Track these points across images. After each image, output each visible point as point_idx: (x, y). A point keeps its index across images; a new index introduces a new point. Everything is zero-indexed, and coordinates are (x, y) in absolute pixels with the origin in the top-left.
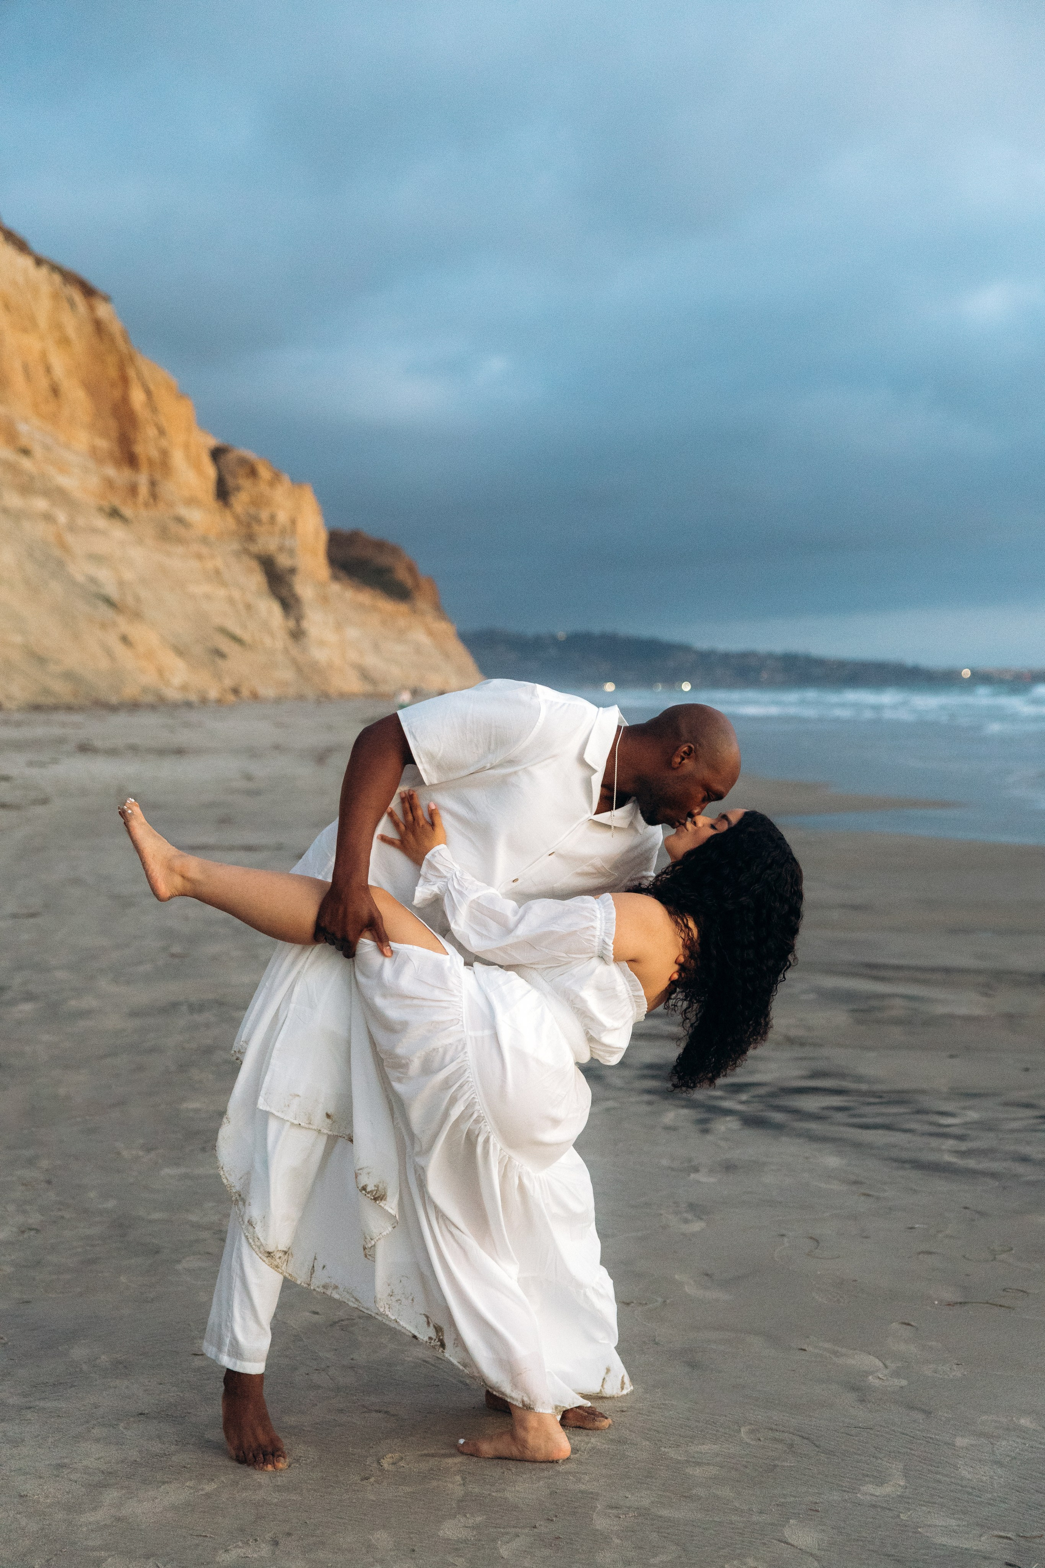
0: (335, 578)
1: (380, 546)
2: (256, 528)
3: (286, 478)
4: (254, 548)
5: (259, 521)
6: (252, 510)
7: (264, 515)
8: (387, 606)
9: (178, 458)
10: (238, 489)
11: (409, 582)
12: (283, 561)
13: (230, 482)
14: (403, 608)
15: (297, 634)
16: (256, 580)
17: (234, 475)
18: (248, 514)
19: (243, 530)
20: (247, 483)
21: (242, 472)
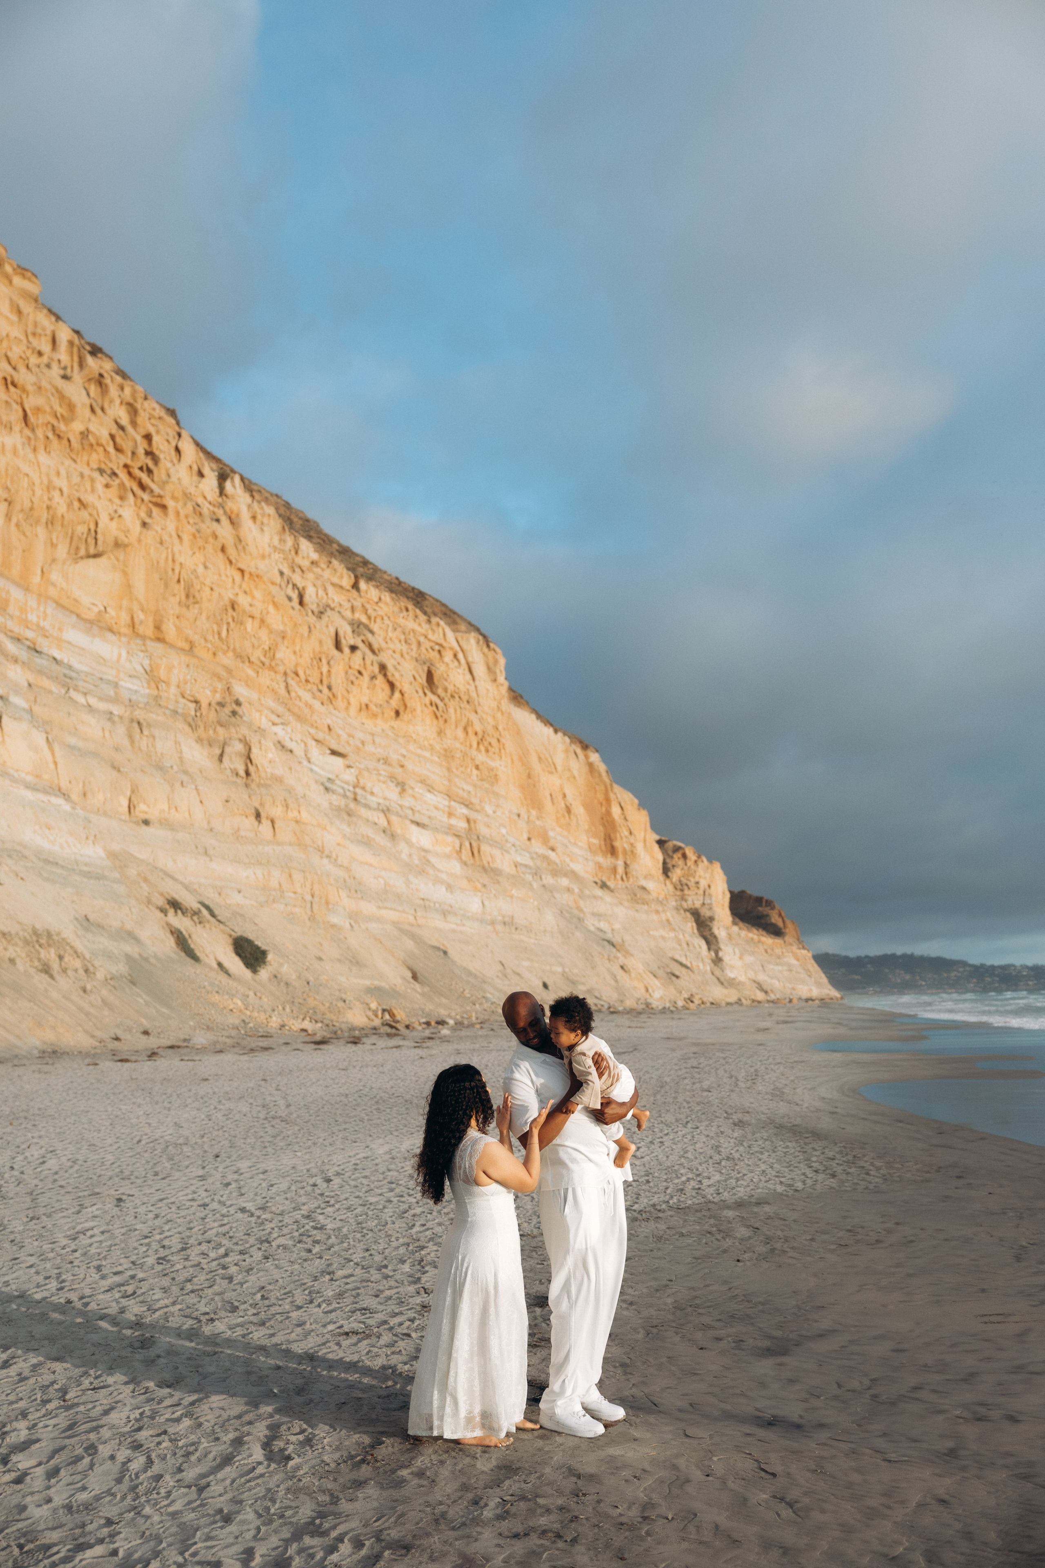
0: (734, 923)
1: (759, 900)
2: (686, 892)
3: (705, 859)
4: (685, 905)
5: (688, 887)
6: (684, 881)
7: (692, 883)
8: (769, 940)
9: (640, 848)
10: (673, 866)
11: (780, 924)
12: (705, 912)
13: (670, 863)
14: (778, 941)
15: (717, 961)
16: (690, 925)
17: (672, 857)
18: (680, 881)
19: (679, 893)
20: (681, 863)
21: (676, 856)
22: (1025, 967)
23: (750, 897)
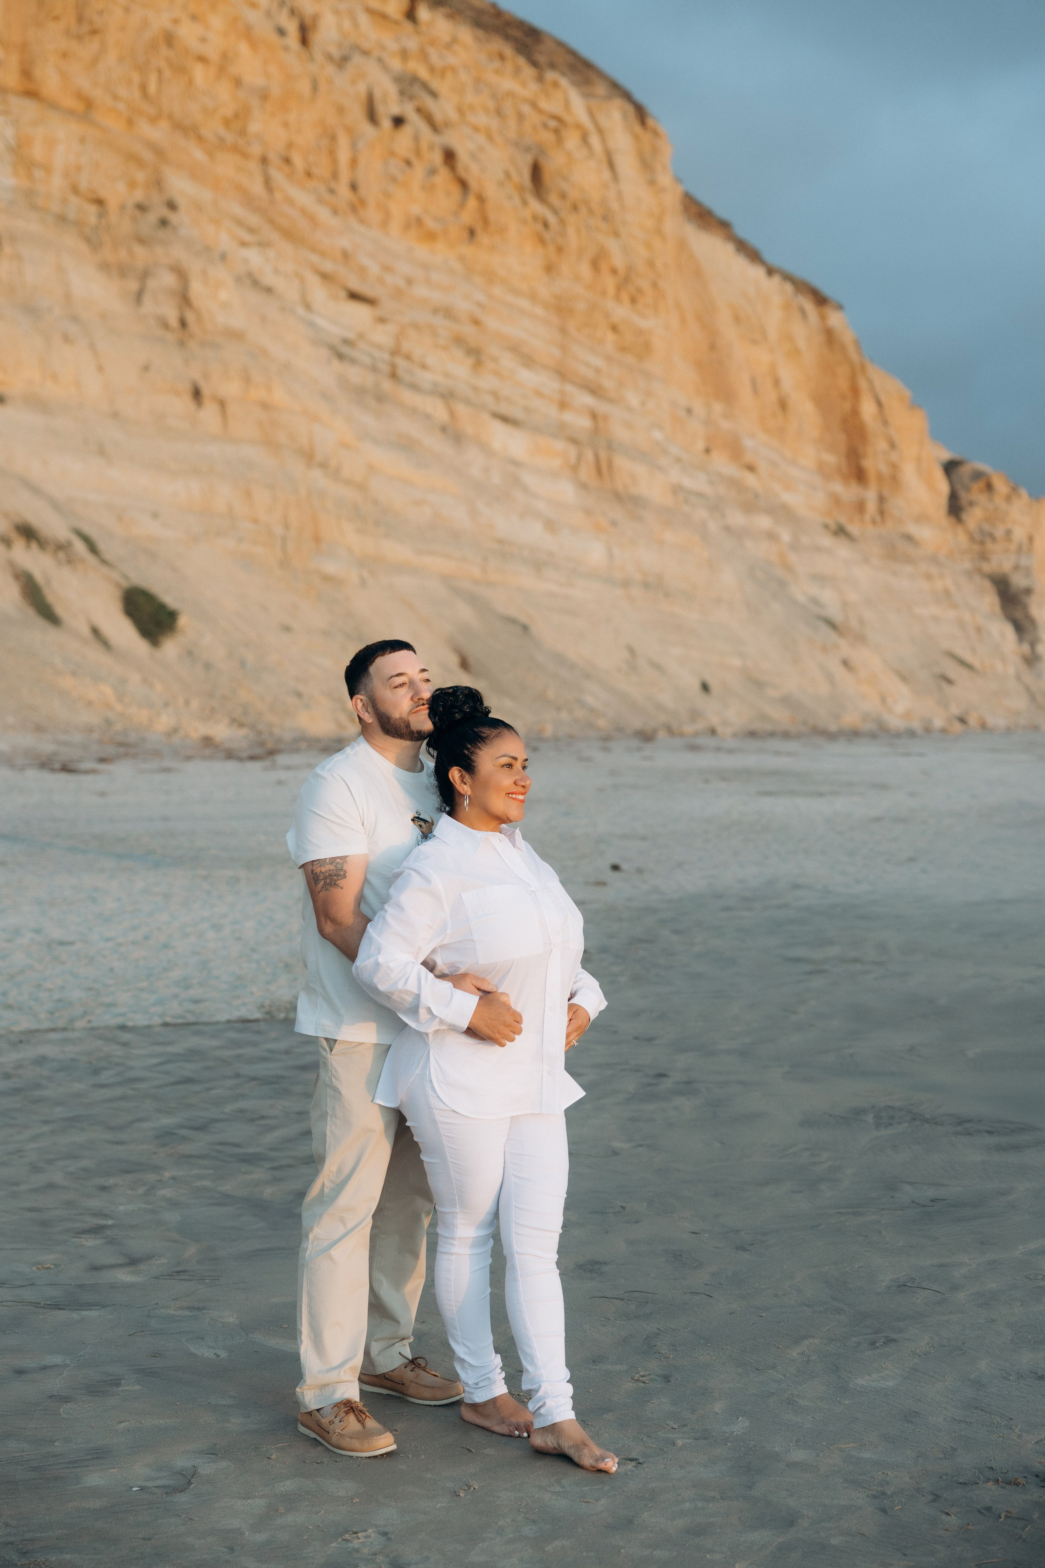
2: (990, 546)
3: (1024, 493)
4: (986, 567)
5: (992, 537)
6: (987, 527)
7: (999, 532)
9: (909, 473)
10: (971, 504)
12: (1018, 581)
13: (964, 498)
15: (1032, 659)
16: (990, 601)
17: (968, 489)
18: (981, 531)
19: (977, 547)
20: (982, 498)
21: (977, 486)
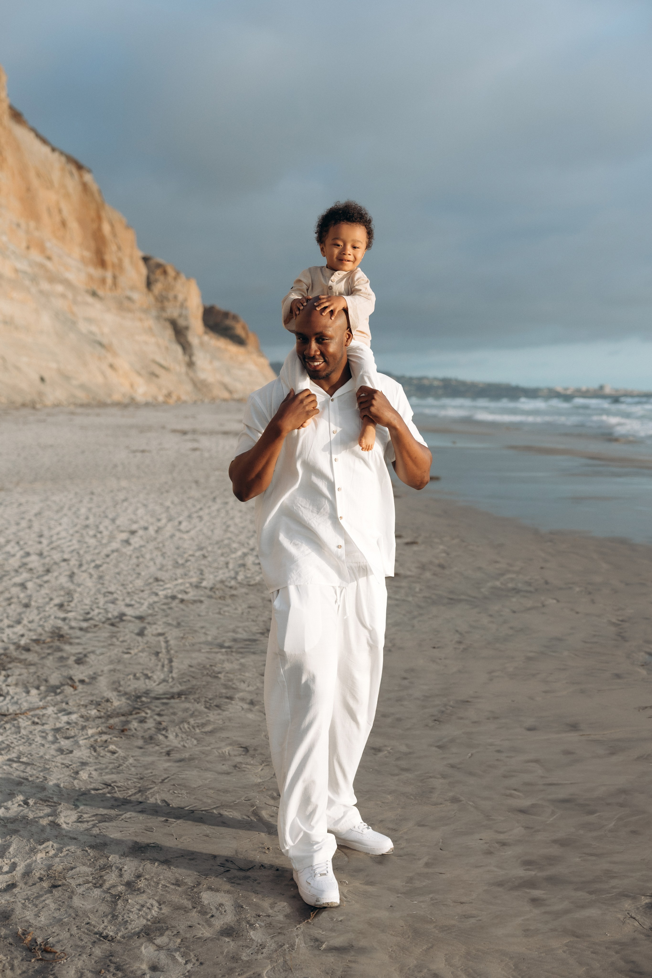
0: (206, 333)
1: (226, 315)
2: (166, 304)
3: (183, 275)
4: (165, 315)
5: (168, 299)
6: (164, 293)
7: (171, 295)
8: (233, 349)
9: (126, 262)
10: (156, 281)
11: (243, 335)
12: (182, 323)
13: (152, 277)
14: (242, 349)
15: (191, 364)
16: (169, 333)
17: (154, 273)
18: (161, 295)
19: (159, 304)
20: (161, 278)
21: (158, 272)
22: (436, 379)
23: (219, 312)
